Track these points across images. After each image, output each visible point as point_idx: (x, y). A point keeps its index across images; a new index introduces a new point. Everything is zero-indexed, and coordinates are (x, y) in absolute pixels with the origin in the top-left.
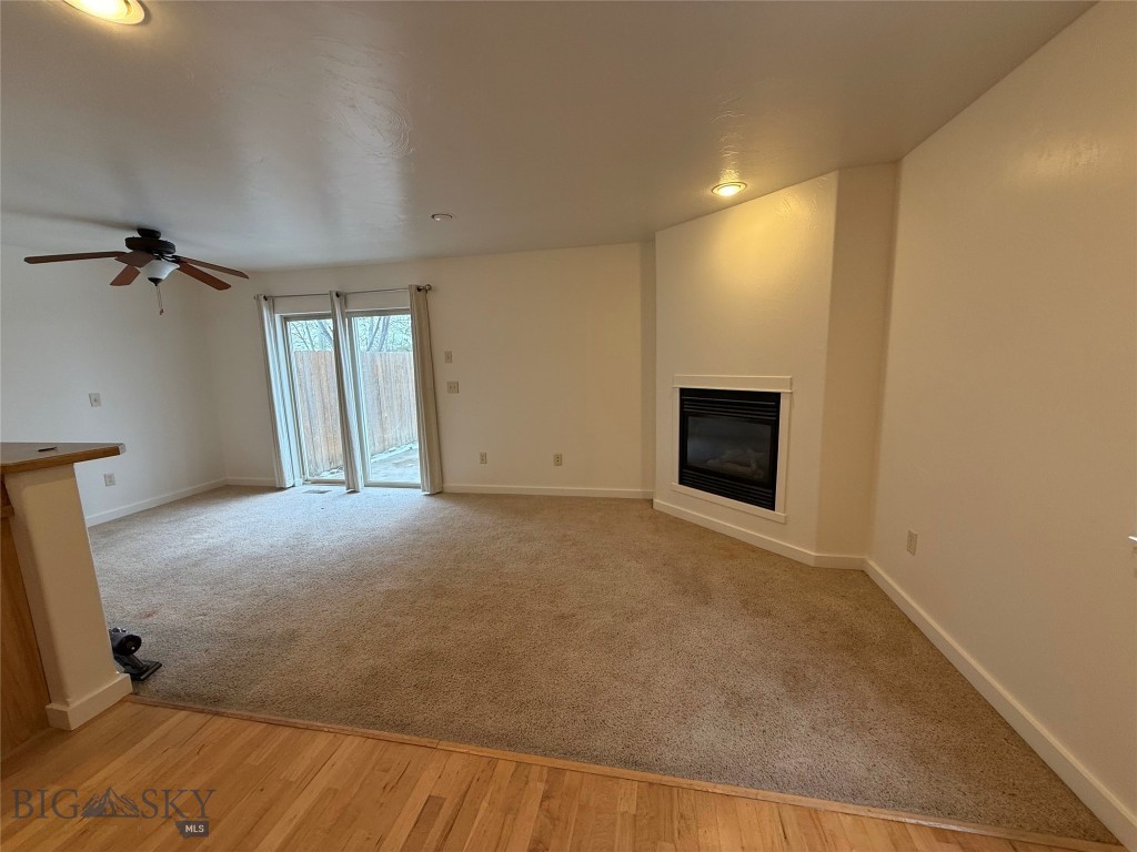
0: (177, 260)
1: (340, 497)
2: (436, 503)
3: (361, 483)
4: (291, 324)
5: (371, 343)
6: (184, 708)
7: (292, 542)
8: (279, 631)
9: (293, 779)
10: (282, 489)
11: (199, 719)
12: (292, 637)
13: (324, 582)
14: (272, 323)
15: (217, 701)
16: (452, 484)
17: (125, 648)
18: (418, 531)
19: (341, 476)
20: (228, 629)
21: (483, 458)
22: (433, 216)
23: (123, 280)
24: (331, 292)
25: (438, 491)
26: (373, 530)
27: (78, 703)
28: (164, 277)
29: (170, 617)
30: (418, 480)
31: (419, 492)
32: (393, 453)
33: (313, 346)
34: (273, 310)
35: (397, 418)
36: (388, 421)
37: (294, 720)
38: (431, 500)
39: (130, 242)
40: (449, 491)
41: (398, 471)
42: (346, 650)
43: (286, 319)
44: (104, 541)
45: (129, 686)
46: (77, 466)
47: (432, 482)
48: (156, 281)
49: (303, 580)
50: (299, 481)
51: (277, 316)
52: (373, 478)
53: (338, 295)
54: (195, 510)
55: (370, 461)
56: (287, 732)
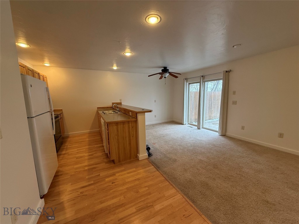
0: (169, 73)
1: (195, 129)
2: (222, 138)
3: (201, 127)
4: (190, 85)
5: (212, 89)
6: (153, 166)
7: (182, 138)
8: (173, 158)
9: (166, 195)
10: (183, 124)
11: (155, 169)
12: (175, 161)
13: (185, 150)
14: (186, 84)
15: (159, 168)
16: (229, 133)
17: (148, 149)
18: (214, 145)
19: (197, 124)
20: (165, 153)
21: (243, 128)
22: (233, 46)
23: (161, 78)
24: (200, 76)
25: (224, 134)
26: (201, 141)
27: (141, 156)
28: (166, 77)
29: (157, 146)
30: (218, 130)
31: (217, 134)
32: (213, 120)
33: (198, 90)
34: (187, 82)
35: (216, 111)
36: (213, 111)
37: (170, 181)
38: (221, 137)
39: (162, 70)
40: (227, 135)
41: (213, 126)
42: (185, 170)
43: (189, 84)
44: (153, 127)
45: (147, 157)
46: (146, 113)
47: (222, 131)
48: (165, 77)
49: (181, 148)
50: (187, 123)
51: (188, 83)
52: (204, 126)
53: (202, 76)
54: (167, 125)
55: (205, 121)
56: (168, 183)
